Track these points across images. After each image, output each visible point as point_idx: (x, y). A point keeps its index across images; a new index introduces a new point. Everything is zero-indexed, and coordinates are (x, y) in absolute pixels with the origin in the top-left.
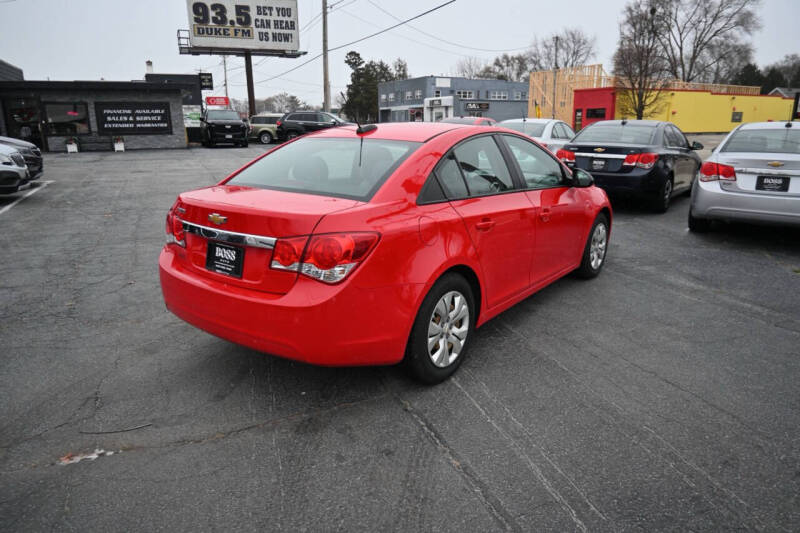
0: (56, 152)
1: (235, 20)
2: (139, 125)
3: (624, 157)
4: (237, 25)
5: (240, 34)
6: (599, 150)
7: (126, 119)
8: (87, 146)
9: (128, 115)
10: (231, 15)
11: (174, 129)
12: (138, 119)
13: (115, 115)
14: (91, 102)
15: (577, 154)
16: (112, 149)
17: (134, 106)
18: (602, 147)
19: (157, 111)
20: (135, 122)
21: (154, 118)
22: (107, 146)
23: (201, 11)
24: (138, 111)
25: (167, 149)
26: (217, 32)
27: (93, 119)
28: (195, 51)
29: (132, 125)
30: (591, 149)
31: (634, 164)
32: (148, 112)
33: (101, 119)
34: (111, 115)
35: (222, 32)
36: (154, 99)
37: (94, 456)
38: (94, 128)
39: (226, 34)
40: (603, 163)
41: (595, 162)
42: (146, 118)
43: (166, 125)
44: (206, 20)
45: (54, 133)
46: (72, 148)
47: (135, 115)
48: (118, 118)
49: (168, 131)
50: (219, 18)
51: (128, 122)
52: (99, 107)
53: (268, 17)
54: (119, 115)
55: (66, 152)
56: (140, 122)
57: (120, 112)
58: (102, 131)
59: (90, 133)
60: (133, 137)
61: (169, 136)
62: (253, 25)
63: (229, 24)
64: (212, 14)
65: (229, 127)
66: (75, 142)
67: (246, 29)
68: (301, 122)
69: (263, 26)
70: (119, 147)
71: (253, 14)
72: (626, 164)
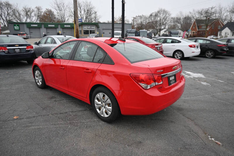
3: (26, 47)
6: (17, 45)
15: (8, 48)
18: (18, 45)
30: (13, 46)
31: (29, 49)
37: (213, 139)
40: (19, 50)
41: (16, 50)
72: (27, 49)
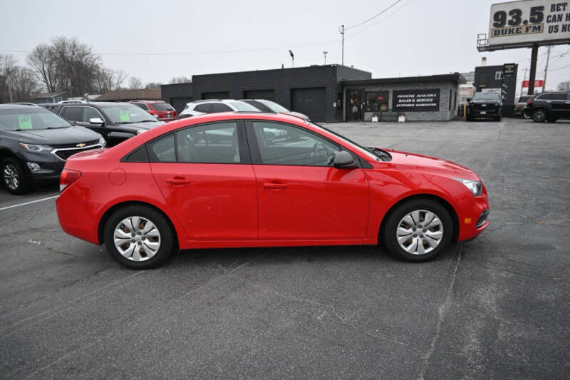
0: (367, 121)
1: (528, 20)
2: (417, 105)
4: (529, 23)
5: (531, 30)
7: (410, 101)
8: (385, 118)
9: (412, 98)
10: (526, 16)
11: (440, 108)
12: (418, 100)
13: (404, 98)
14: (391, 90)
16: (396, 121)
17: (416, 92)
19: (431, 95)
20: (416, 103)
21: (428, 100)
22: (394, 118)
23: (500, 17)
24: (418, 96)
25: (433, 121)
26: (511, 32)
27: (390, 101)
28: (491, 48)
29: (413, 105)
32: (425, 96)
33: (396, 101)
34: (402, 99)
35: (515, 31)
36: (430, 87)
38: (390, 107)
39: (518, 32)
42: (423, 100)
43: (435, 105)
44: (503, 23)
45: (369, 110)
46: (375, 119)
47: (416, 98)
48: (406, 100)
49: (436, 109)
50: (515, 20)
51: (411, 103)
52: (396, 93)
53: (560, 13)
54: (406, 98)
55: (371, 121)
56: (419, 103)
57: (407, 96)
58: (395, 109)
59: (387, 110)
60: (412, 113)
61: (436, 112)
62: (545, 21)
63: (522, 24)
64: (509, 18)
65: (485, 105)
66: (377, 115)
67: (537, 26)
68: (549, 101)
69: (554, 20)
70: (402, 119)
71: (547, 12)
